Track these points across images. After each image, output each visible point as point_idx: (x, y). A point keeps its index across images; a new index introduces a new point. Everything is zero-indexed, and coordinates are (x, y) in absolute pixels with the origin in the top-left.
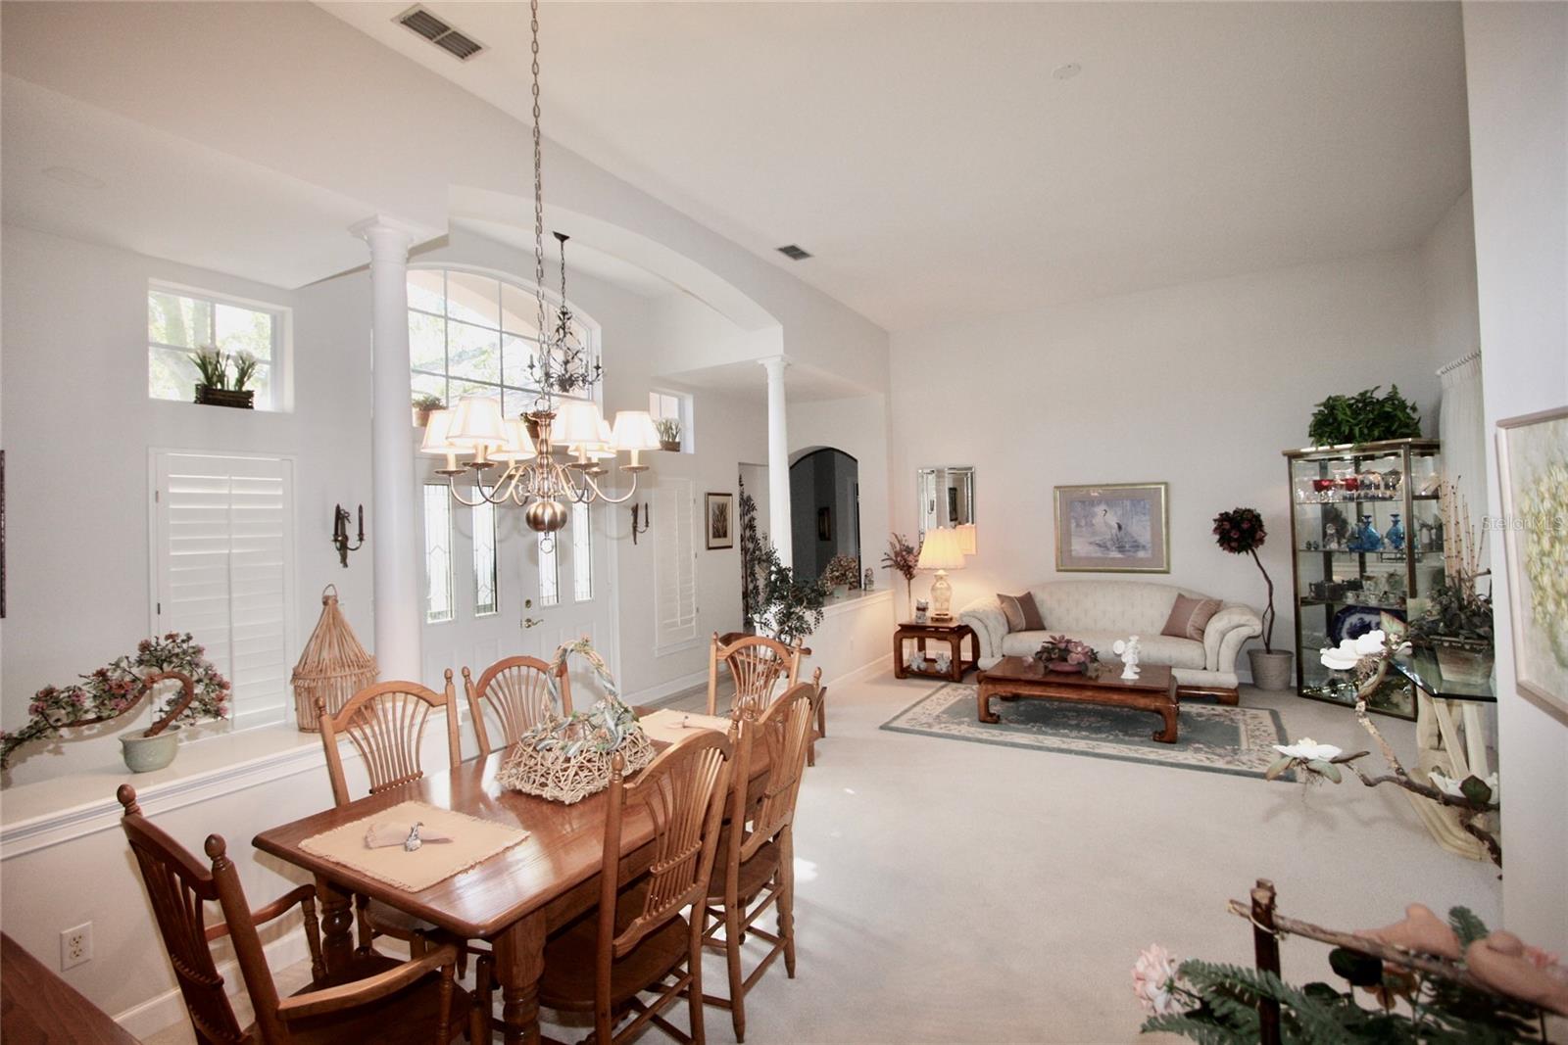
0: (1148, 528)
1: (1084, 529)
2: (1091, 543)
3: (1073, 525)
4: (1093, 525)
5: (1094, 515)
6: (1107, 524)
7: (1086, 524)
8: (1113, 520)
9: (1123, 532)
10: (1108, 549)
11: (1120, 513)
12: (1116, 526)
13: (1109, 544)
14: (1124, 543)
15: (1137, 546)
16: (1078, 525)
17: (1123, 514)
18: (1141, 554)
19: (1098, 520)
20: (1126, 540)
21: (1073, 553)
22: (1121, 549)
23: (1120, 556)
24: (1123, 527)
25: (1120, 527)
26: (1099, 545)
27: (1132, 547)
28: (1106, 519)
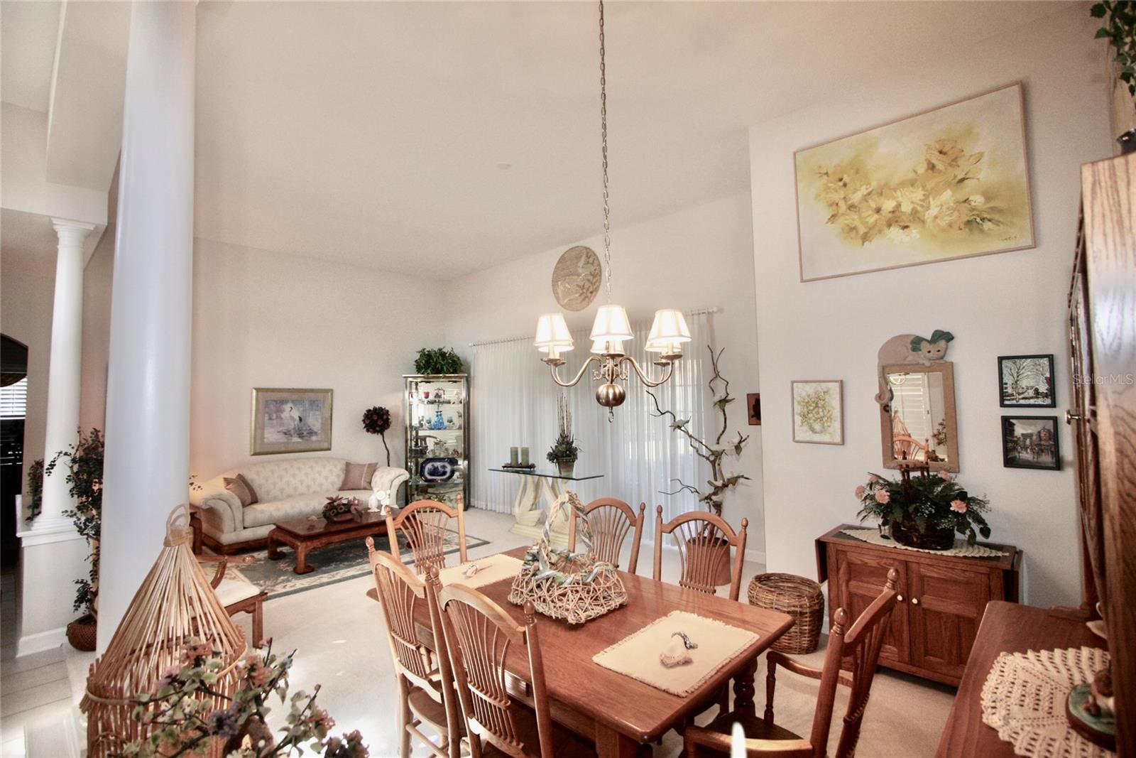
0: (320, 420)
1: (275, 422)
2: (279, 432)
3: (267, 418)
4: (282, 418)
5: (282, 411)
6: (292, 418)
7: (277, 416)
8: (296, 414)
9: (302, 423)
10: (292, 436)
11: (301, 409)
12: (298, 419)
13: (292, 432)
14: (303, 432)
15: (311, 433)
16: (270, 419)
17: (303, 410)
18: (314, 438)
19: (285, 415)
20: (304, 428)
21: (266, 440)
22: (301, 435)
23: (299, 440)
24: (303, 419)
25: (301, 420)
26: (285, 434)
27: (308, 433)
28: (291, 413)
